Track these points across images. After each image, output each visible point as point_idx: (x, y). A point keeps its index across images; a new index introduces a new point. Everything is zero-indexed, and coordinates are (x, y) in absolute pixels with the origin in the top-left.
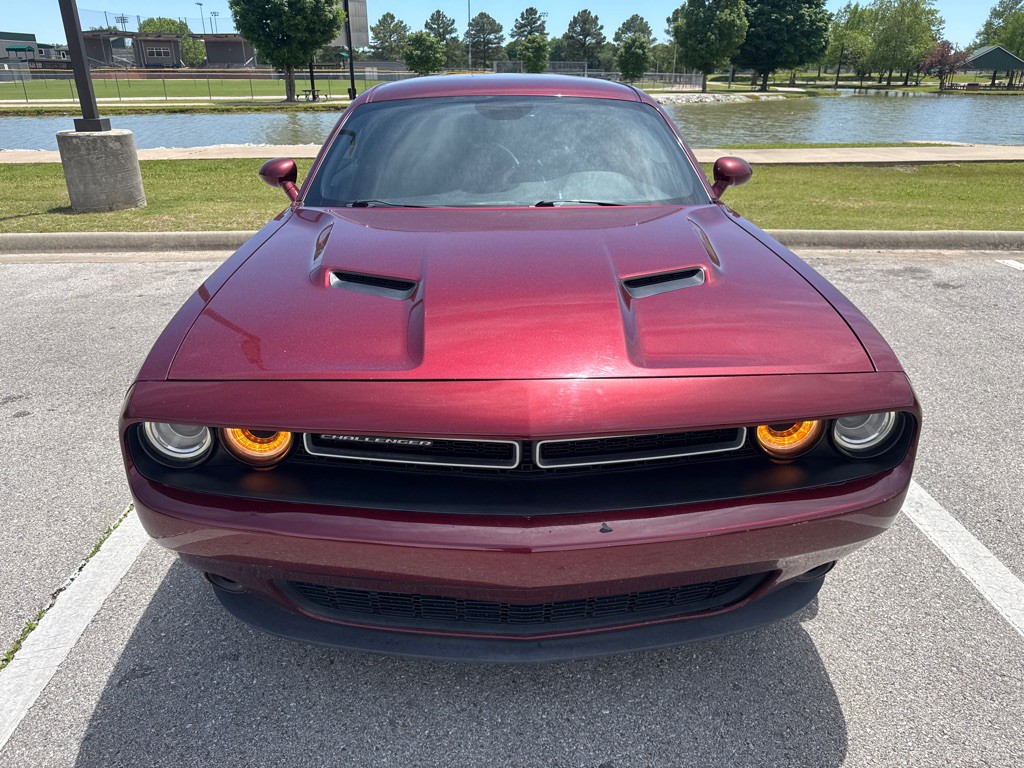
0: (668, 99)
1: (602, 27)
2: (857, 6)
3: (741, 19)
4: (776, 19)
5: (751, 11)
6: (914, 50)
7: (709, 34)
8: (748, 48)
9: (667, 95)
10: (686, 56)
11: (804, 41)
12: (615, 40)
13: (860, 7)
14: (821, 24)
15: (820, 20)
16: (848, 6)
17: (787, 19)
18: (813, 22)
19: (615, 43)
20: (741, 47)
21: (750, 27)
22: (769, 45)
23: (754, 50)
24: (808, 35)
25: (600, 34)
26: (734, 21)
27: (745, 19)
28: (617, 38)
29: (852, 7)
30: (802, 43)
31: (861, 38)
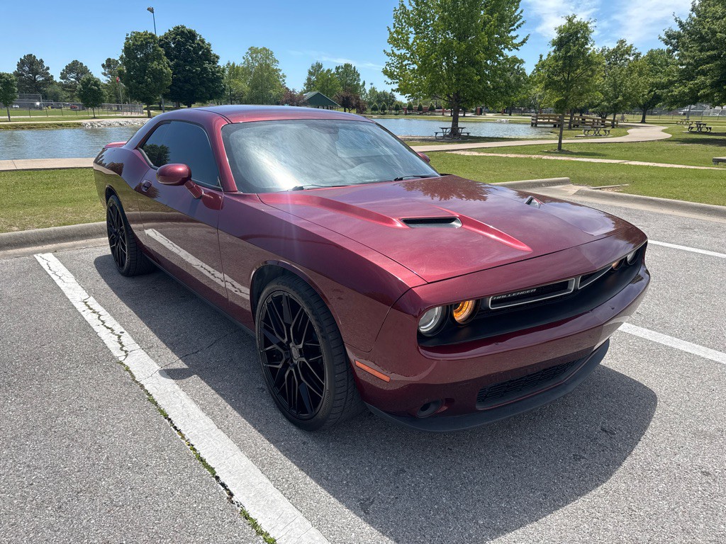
0: (127, 122)
1: (48, 68)
2: (234, 64)
3: (166, 69)
4: (189, 70)
5: (171, 63)
6: (273, 93)
7: (146, 77)
8: (174, 88)
9: (126, 120)
10: (131, 92)
11: (211, 84)
12: (62, 78)
13: (236, 65)
14: (219, 74)
15: (218, 72)
16: (229, 64)
17: (197, 70)
18: (213, 73)
19: (62, 81)
20: (170, 87)
21: (173, 74)
22: (188, 86)
23: (178, 90)
24: (213, 81)
25: (48, 73)
26: (162, 69)
27: (169, 69)
28: (63, 76)
29: (231, 64)
30: (210, 86)
31: (241, 84)
